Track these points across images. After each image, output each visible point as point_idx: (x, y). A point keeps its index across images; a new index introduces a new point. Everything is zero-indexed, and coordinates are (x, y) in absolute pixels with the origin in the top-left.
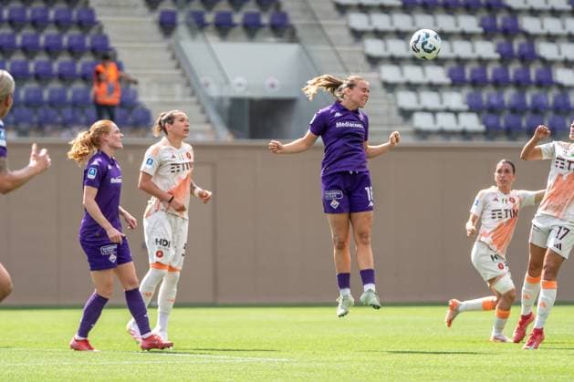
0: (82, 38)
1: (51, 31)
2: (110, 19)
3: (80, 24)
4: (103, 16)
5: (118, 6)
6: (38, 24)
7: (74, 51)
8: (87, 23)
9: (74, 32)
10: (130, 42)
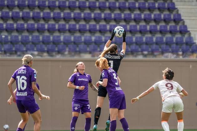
0: (169, 15)
1: (157, 12)
2: (182, 7)
3: (169, 9)
4: (178, 6)
5: (185, 1)
6: (151, 9)
7: (166, 21)
8: (172, 8)
9: (167, 12)
10: (190, 17)
